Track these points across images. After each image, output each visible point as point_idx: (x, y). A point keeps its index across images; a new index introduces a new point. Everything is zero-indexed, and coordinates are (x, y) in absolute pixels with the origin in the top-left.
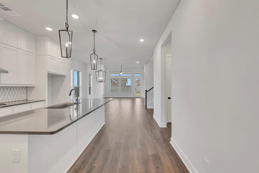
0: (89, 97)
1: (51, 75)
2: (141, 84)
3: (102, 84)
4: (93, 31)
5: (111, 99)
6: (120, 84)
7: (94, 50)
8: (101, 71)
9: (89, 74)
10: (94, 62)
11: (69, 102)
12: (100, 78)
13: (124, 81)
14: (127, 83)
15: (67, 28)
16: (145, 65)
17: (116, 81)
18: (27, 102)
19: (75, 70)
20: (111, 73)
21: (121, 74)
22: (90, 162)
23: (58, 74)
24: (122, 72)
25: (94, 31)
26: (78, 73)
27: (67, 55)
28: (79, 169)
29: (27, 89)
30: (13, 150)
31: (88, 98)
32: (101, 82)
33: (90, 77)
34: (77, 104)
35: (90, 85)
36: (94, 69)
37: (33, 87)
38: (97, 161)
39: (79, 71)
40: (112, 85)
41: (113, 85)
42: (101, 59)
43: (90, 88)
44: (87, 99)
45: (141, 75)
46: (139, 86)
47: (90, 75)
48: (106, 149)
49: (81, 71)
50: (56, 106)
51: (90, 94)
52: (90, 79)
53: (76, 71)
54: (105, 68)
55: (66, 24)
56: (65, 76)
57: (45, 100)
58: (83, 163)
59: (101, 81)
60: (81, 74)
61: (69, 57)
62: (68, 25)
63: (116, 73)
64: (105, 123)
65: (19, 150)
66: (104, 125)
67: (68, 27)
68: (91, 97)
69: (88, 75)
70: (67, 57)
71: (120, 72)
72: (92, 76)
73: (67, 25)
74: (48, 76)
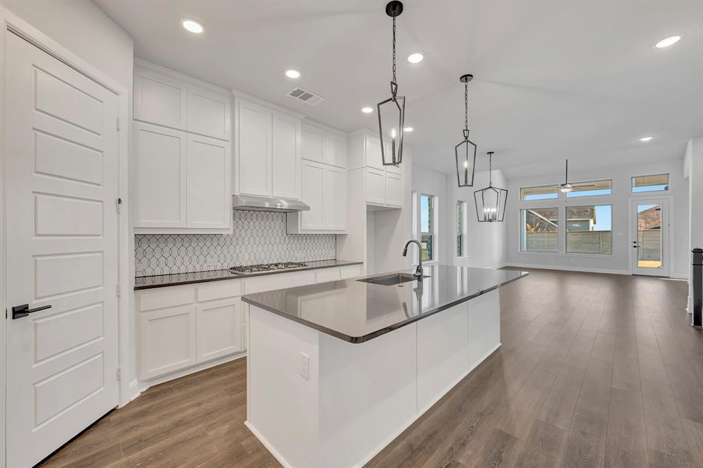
0: (458, 262)
1: (374, 210)
2: (666, 224)
3: (496, 229)
4: (461, 78)
5: (524, 273)
6: (561, 227)
7: (465, 132)
8: (491, 187)
9: (459, 201)
10: (466, 165)
11: (408, 270)
12: (488, 210)
13: (579, 214)
14: (592, 221)
15: (394, 94)
16: (690, 143)
17: (548, 218)
18: (335, 264)
19: (422, 194)
20: (526, 193)
21: (563, 190)
22: (449, 446)
23: (385, 206)
24: (569, 186)
25: (464, 78)
26: (429, 199)
27: (394, 158)
28: (420, 448)
29: (337, 238)
30: (302, 353)
31: (455, 265)
32: (490, 221)
33: (460, 209)
34: (420, 278)
35: (460, 229)
36: (466, 185)
37: (344, 236)
38: (469, 452)
39: (432, 196)
40: (533, 230)
41: (537, 230)
42: (490, 153)
43: (460, 237)
44: (453, 267)
45: (666, 189)
46: (655, 233)
47: (460, 203)
48: (499, 427)
49: (437, 196)
50: (376, 278)
51: (460, 253)
52: (461, 214)
53: (426, 195)
54: (507, 180)
55: (392, 82)
56: (400, 209)
57: (362, 263)
58: (430, 437)
59: (491, 218)
60: (436, 201)
61: (398, 163)
62: (397, 86)
63: (548, 189)
64: (500, 344)
65: (308, 356)
66: (497, 349)
67: (396, 88)
68: (462, 264)
69: (455, 202)
70: (394, 163)
71: (562, 185)
72: (465, 206)
73: (394, 86)
74: (368, 212)
